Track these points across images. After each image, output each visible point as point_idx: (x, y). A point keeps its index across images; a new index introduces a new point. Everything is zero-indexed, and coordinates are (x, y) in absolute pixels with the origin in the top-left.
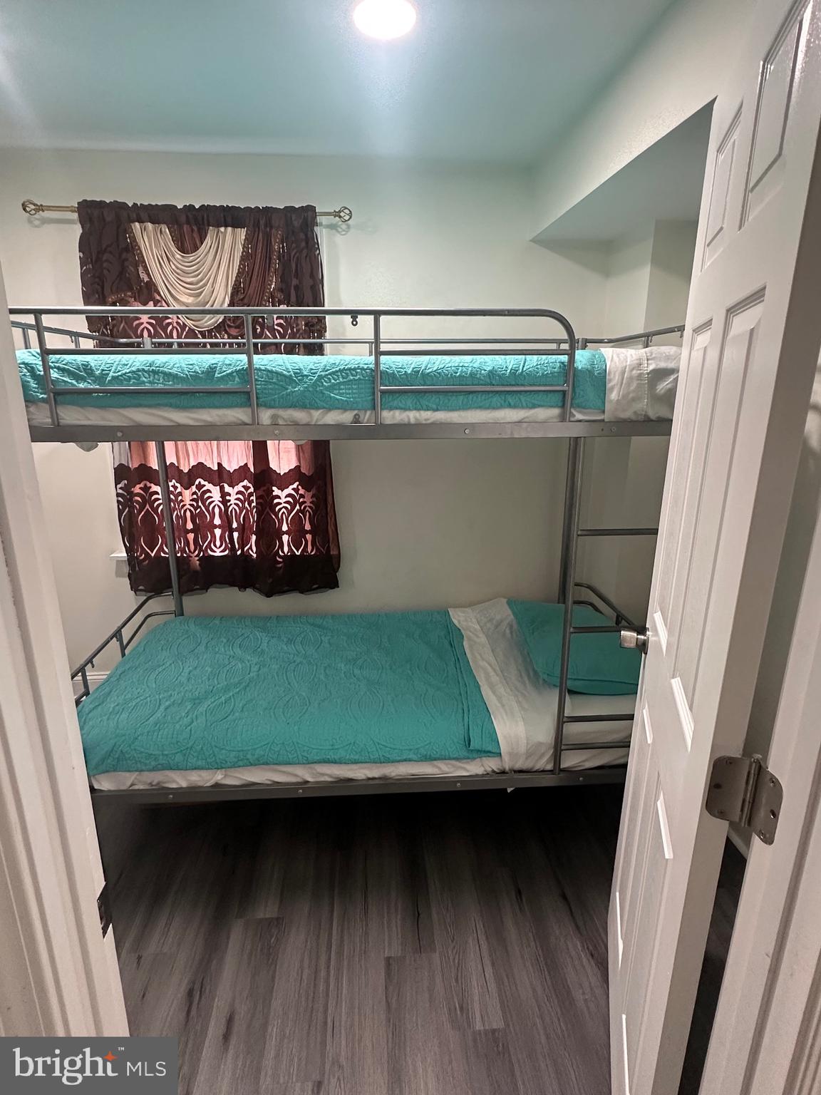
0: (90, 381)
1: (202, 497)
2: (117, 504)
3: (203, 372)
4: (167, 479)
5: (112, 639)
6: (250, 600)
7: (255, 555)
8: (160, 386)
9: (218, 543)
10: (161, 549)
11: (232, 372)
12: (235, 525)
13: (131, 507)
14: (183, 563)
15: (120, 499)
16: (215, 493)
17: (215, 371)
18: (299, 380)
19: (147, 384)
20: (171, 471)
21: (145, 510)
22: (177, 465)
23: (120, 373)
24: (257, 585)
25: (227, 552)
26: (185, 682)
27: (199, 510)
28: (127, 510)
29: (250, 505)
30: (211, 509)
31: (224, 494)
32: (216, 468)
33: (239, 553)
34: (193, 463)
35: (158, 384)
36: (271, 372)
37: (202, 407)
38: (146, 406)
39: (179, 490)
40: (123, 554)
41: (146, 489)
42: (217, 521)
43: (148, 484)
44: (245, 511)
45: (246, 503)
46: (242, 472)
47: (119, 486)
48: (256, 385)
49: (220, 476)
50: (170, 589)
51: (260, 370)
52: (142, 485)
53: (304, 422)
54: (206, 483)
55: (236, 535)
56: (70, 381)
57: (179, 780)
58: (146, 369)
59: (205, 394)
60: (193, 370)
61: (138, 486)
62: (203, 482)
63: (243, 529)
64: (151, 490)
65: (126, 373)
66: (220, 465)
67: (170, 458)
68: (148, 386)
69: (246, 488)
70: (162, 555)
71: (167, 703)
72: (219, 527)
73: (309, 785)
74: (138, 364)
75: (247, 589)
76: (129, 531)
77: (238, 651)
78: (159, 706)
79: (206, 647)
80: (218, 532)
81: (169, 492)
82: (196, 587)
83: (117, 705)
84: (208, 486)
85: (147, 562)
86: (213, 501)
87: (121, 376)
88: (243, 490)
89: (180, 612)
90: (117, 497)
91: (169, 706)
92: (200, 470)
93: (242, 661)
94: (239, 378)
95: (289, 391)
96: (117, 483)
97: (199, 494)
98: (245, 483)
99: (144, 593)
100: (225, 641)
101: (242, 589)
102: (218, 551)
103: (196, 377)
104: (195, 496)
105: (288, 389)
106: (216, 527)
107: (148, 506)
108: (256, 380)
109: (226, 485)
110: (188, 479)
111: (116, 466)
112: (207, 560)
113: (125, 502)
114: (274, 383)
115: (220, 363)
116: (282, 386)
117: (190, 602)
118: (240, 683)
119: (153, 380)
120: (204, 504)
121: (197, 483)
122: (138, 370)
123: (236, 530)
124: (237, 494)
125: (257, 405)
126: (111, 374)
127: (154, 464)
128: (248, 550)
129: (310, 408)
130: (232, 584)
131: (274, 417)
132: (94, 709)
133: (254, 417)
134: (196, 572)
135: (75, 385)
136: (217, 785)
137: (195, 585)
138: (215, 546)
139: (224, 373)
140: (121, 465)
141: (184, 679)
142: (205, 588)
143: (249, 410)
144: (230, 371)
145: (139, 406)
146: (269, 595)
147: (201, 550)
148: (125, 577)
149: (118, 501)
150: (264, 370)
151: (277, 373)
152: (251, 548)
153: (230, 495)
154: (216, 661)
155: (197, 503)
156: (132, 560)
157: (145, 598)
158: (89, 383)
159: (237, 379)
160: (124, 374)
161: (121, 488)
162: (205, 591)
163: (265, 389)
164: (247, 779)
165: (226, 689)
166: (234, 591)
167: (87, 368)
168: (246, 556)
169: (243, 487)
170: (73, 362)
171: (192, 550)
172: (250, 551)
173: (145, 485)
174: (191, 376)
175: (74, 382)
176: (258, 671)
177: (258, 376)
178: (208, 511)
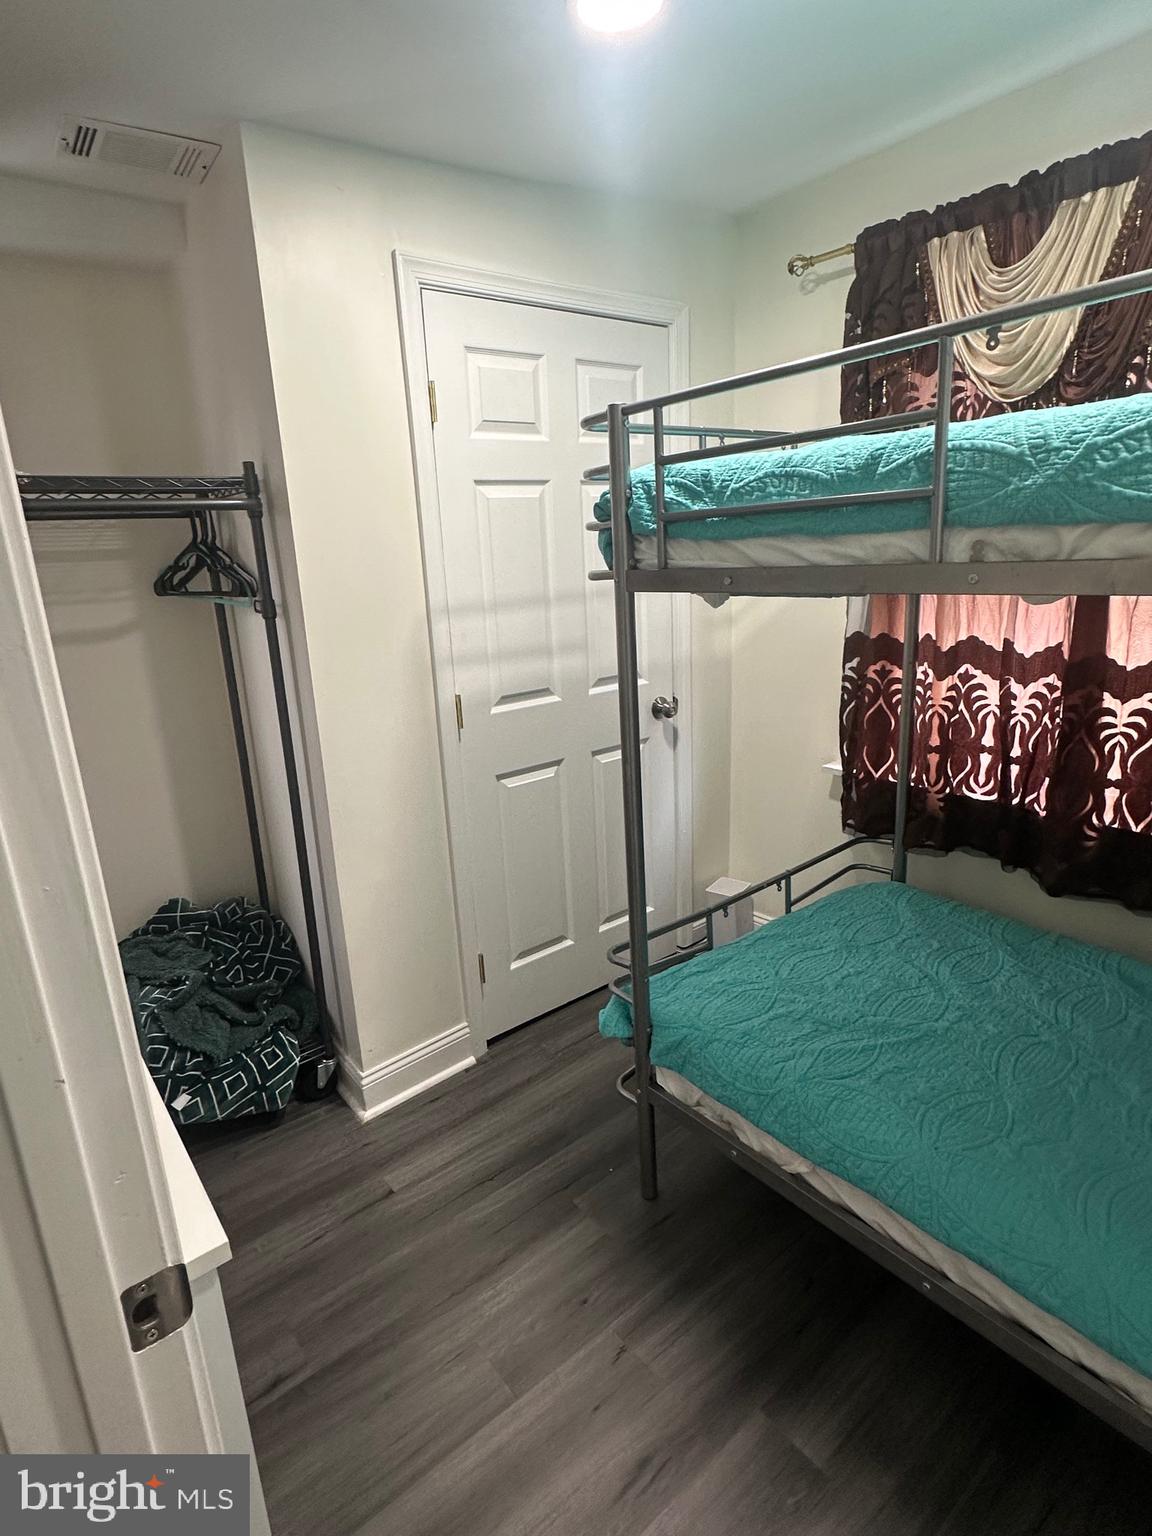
0: (707, 500)
1: (967, 695)
2: (840, 692)
3: (858, 467)
4: (916, 659)
5: (772, 884)
6: (1020, 889)
7: (1043, 814)
8: (793, 499)
9: (982, 779)
10: (891, 769)
11: (908, 461)
12: (1016, 752)
13: (860, 699)
14: (916, 795)
15: (848, 685)
16: (992, 693)
17: (879, 462)
18: (1039, 462)
19: (774, 497)
20: (926, 649)
21: (876, 706)
22: (934, 638)
23: (741, 484)
24: (1038, 869)
25: (994, 797)
26: (830, 989)
27: (957, 716)
28: (853, 704)
29: (1052, 719)
30: (980, 717)
31: (1007, 698)
32: (999, 647)
33: (1015, 801)
34: (963, 637)
35: (789, 495)
36: (982, 450)
37: (848, 532)
38: (769, 535)
39: (930, 680)
40: (838, 766)
41: (883, 673)
42: (988, 740)
43: (889, 667)
44: (1040, 729)
45: (1047, 715)
46: (1048, 660)
47: (848, 665)
48: (947, 481)
49: (1006, 664)
50: (891, 836)
51: (959, 449)
52: (878, 667)
53: (1043, 554)
54: (978, 673)
55: (1015, 769)
56: (684, 501)
57: (752, 1138)
58: (777, 471)
59: (856, 507)
60: (843, 466)
61: (873, 668)
62: (973, 671)
63: (1028, 762)
64: (891, 676)
65: (750, 482)
66: (1008, 644)
67: (926, 628)
68: (775, 500)
69: (1051, 688)
70: (891, 779)
71: (781, 1011)
72: (990, 750)
73: (944, 1286)
74: (768, 465)
75: (1019, 870)
76: (850, 735)
77: (945, 971)
78: (769, 1010)
79: (899, 947)
80: (985, 759)
81: (914, 681)
82: (929, 843)
83: (721, 983)
84: (981, 678)
85: (866, 785)
86: (987, 705)
87: (743, 487)
88: (1045, 691)
89: (900, 875)
90: (843, 681)
91: (781, 1016)
92: (972, 650)
93: (940, 991)
94: (919, 470)
95: (1012, 487)
96: (846, 660)
97: (963, 691)
98: (1052, 679)
99: (853, 831)
100: (936, 945)
101: (1011, 867)
102: (980, 791)
103: (846, 478)
104: (954, 693)
105: (1010, 484)
106: (983, 749)
107: (881, 701)
108: (950, 472)
109: (1012, 683)
110: (946, 662)
111: (848, 636)
112: (958, 804)
113: (854, 692)
114: (985, 474)
115: (891, 446)
116: (998, 478)
117: (921, 864)
118: (908, 1029)
119: (784, 489)
120: (968, 707)
121: (962, 670)
122: (766, 475)
123: (1016, 761)
124: (1030, 698)
125: (945, 522)
126: (733, 486)
127: (901, 636)
128: (1032, 802)
129: (1055, 524)
130: (992, 854)
131: (978, 547)
132: (694, 974)
133: (938, 549)
134: (933, 818)
135: (688, 507)
136: (797, 1177)
137: (928, 839)
138: (976, 781)
139: (894, 464)
140: (857, 634)
141: (829, 982)
142: (946, 847)
143: (925, 534)
144: (904, 458)
145: (757, 535)
146: (1053, 892)
147: (948, 783)
148: (836, 799)
149: (844, 688)
150: (967, 450)
151: (994, 452)
152: (1037, 799)
153: (1015, 698)
154: (897, 974)
155: (956, 706)
156: (847, 777)
157: (852, 838)
158: (706, 503)
159: (914, 474)
160: (747, 484)
161: (851, 669)
162: (943, 852)
163: (964, 488)
164: (842, 1196)
165: (882, 1029)
166: (995, 864)
167: (706, 480)
168: (1026, 811)
169: (1047, 685)
170: (693, 472)
171: (932, 781)
172: (1036, 805)
173: (883, 667)
174: (839, 475)
175: (689, 503)
176: (953, 1023)
177: (955, 462)
178: (975, 721)
